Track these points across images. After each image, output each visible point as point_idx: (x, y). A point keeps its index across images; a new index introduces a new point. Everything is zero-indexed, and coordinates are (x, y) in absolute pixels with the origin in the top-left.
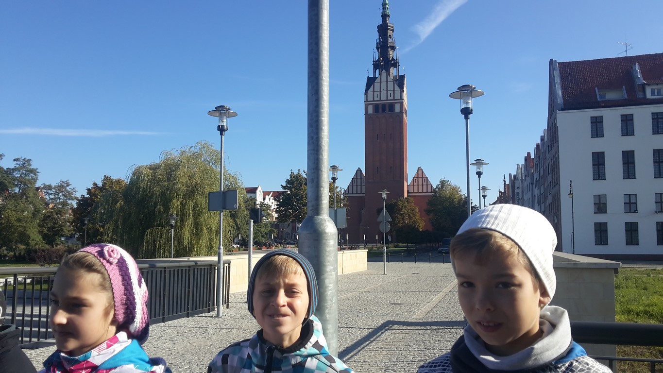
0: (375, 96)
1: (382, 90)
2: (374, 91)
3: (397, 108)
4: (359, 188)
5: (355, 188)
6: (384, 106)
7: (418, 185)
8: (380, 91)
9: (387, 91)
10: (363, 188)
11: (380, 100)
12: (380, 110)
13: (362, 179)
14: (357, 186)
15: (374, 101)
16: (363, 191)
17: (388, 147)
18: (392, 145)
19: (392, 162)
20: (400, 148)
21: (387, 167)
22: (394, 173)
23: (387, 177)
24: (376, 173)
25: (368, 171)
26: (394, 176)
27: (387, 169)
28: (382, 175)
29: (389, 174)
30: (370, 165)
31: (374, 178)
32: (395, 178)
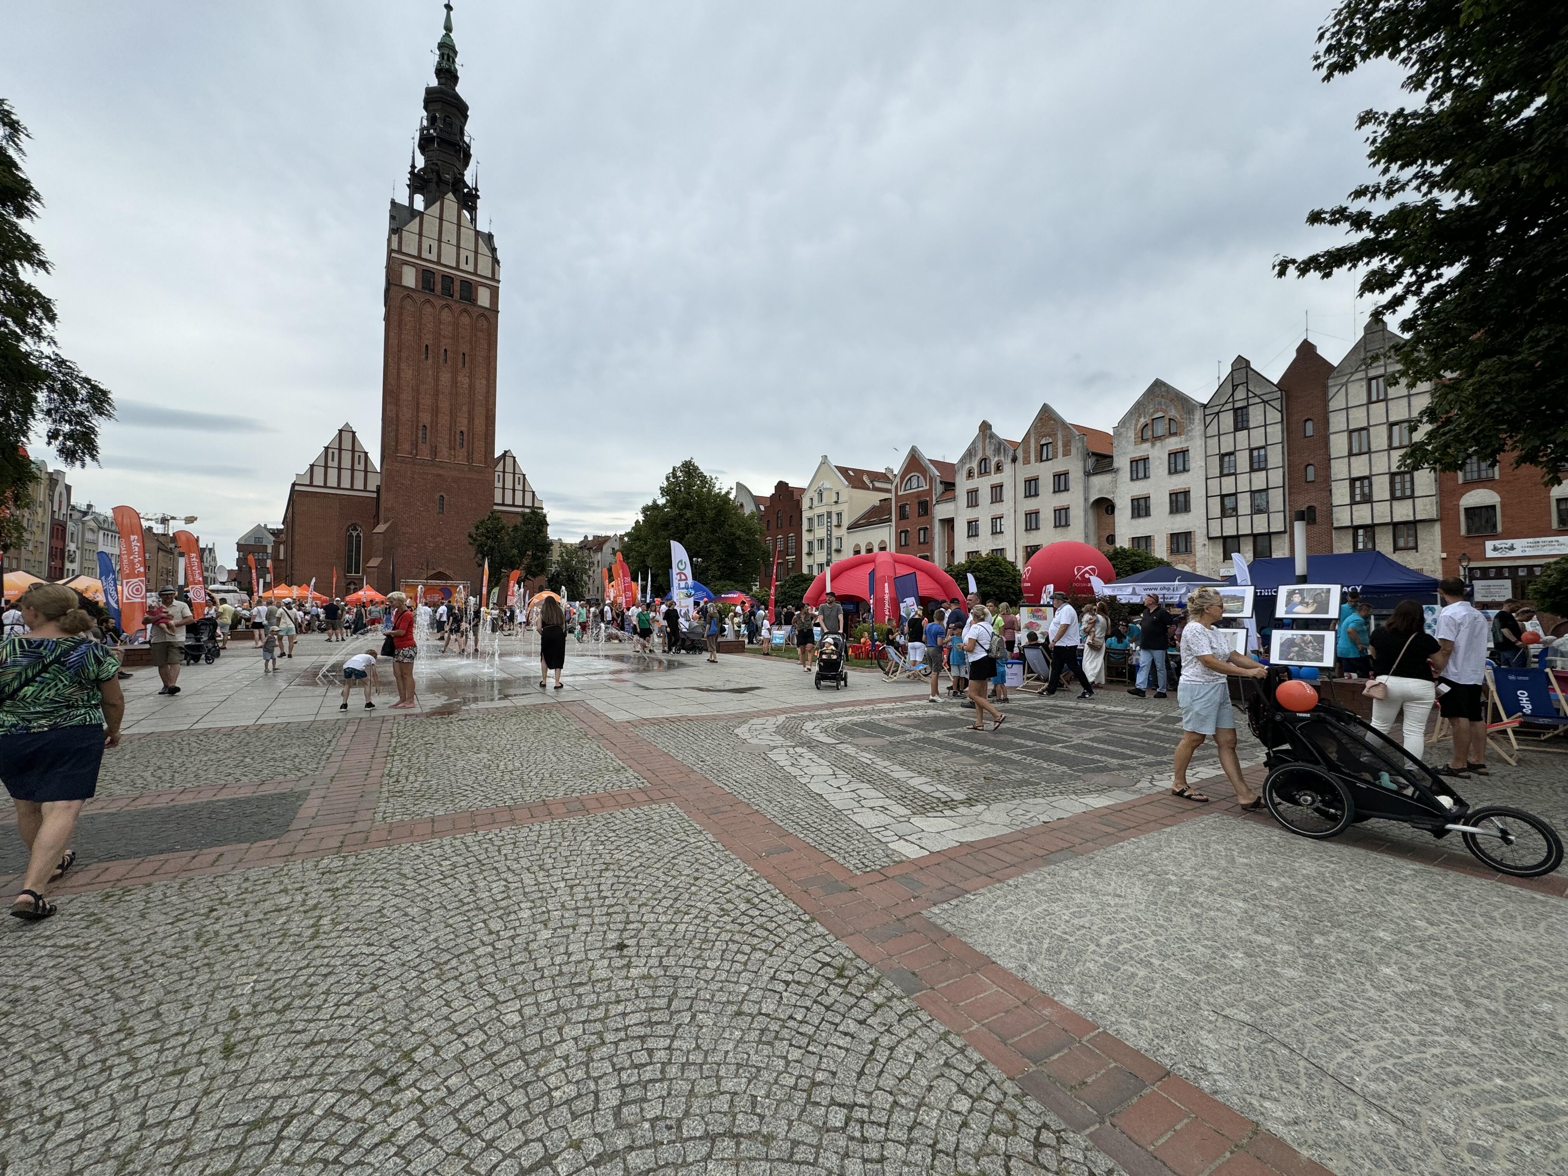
0: (425, 246)
1: (444, 239)
2: (420, 235)
3: (483, 298)
4: (346, 475)
6: (448, 279)
7: (504, 488)
8: (440, 241)
9: (458, 247)
10: (359, 475)
11: (439, 263)
12: (438, 288)
13: (357, 454)
15: (419, 257)
17: (455, 382)
18: (466, 381)
19: (465, 422)
20: (488, 392)
21: (450, 429)
22: (468, 447)
23: (450, 454)
24: (420, 440)
25: (397, 430)
26: (468, 455)
27: (450, 435)
28: (436, 447)
29: (454, 449)
30: (401, 417)
31: (414, 452)
32: (471, 461)
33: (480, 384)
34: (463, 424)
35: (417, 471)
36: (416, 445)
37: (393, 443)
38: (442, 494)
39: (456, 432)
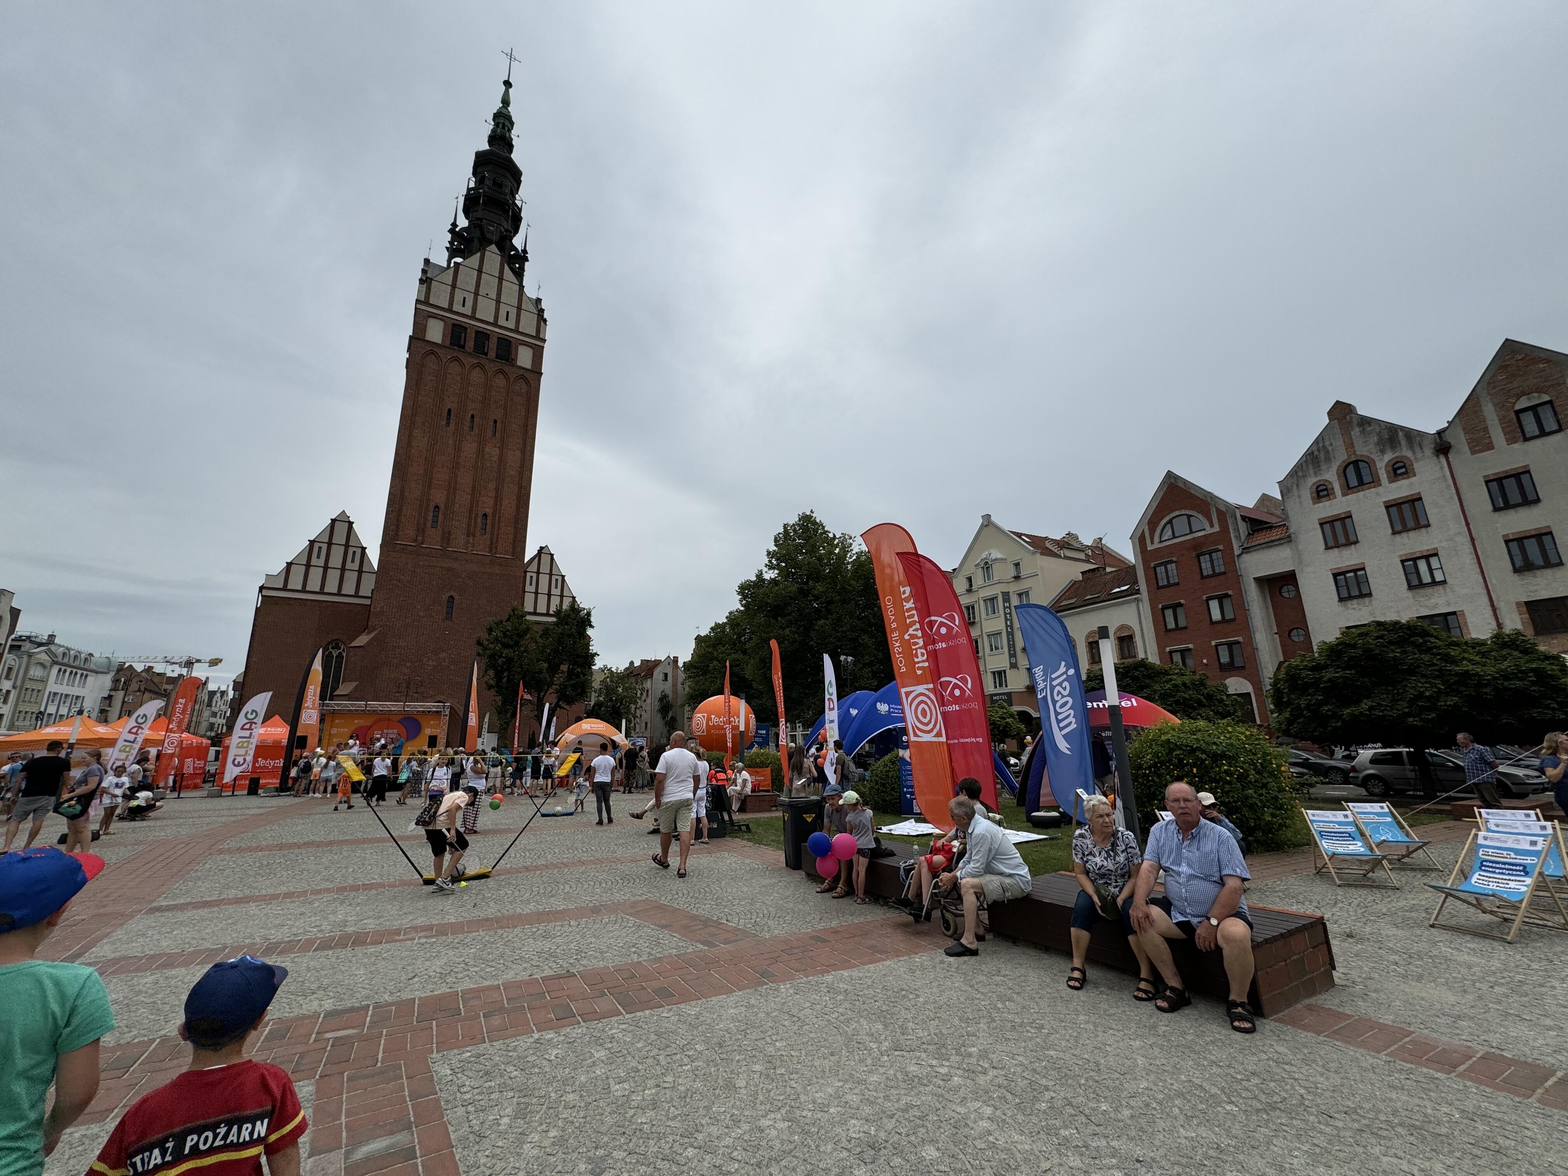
0: (459, 297)
1: (482, 291)
2: (454, 286)
3: (524, 358)
4: (334, 574)
5: (315, 573)
6: (482, 337)
7: (536, 593)
8: (476, 294)
9: (498, 301)
11: (473, 317)
12: (470, 344)
13: (351, 550)
14: (326, 568)
15: (450, 310)
16: (349, 589)
17: (480, 453)
18: (496, 452)
19: (491, 502)
20: (522, 466)
21: (471, 512)
22: (492, 534)
23: (468, 542)
24: (429, 524)
25: (400, 510)
26: (492, 543)
27: (470, 518)
28: (449, 533)
29: (474, 536)
30: (407, 494)
31: (420, 538)
32: (494, 551)
33: (513, 457)
34: (487, 504)
35: (421, 563)
36: (423, 530)
37: (393, 527)
38: (452, 593)
39: (477, 514)
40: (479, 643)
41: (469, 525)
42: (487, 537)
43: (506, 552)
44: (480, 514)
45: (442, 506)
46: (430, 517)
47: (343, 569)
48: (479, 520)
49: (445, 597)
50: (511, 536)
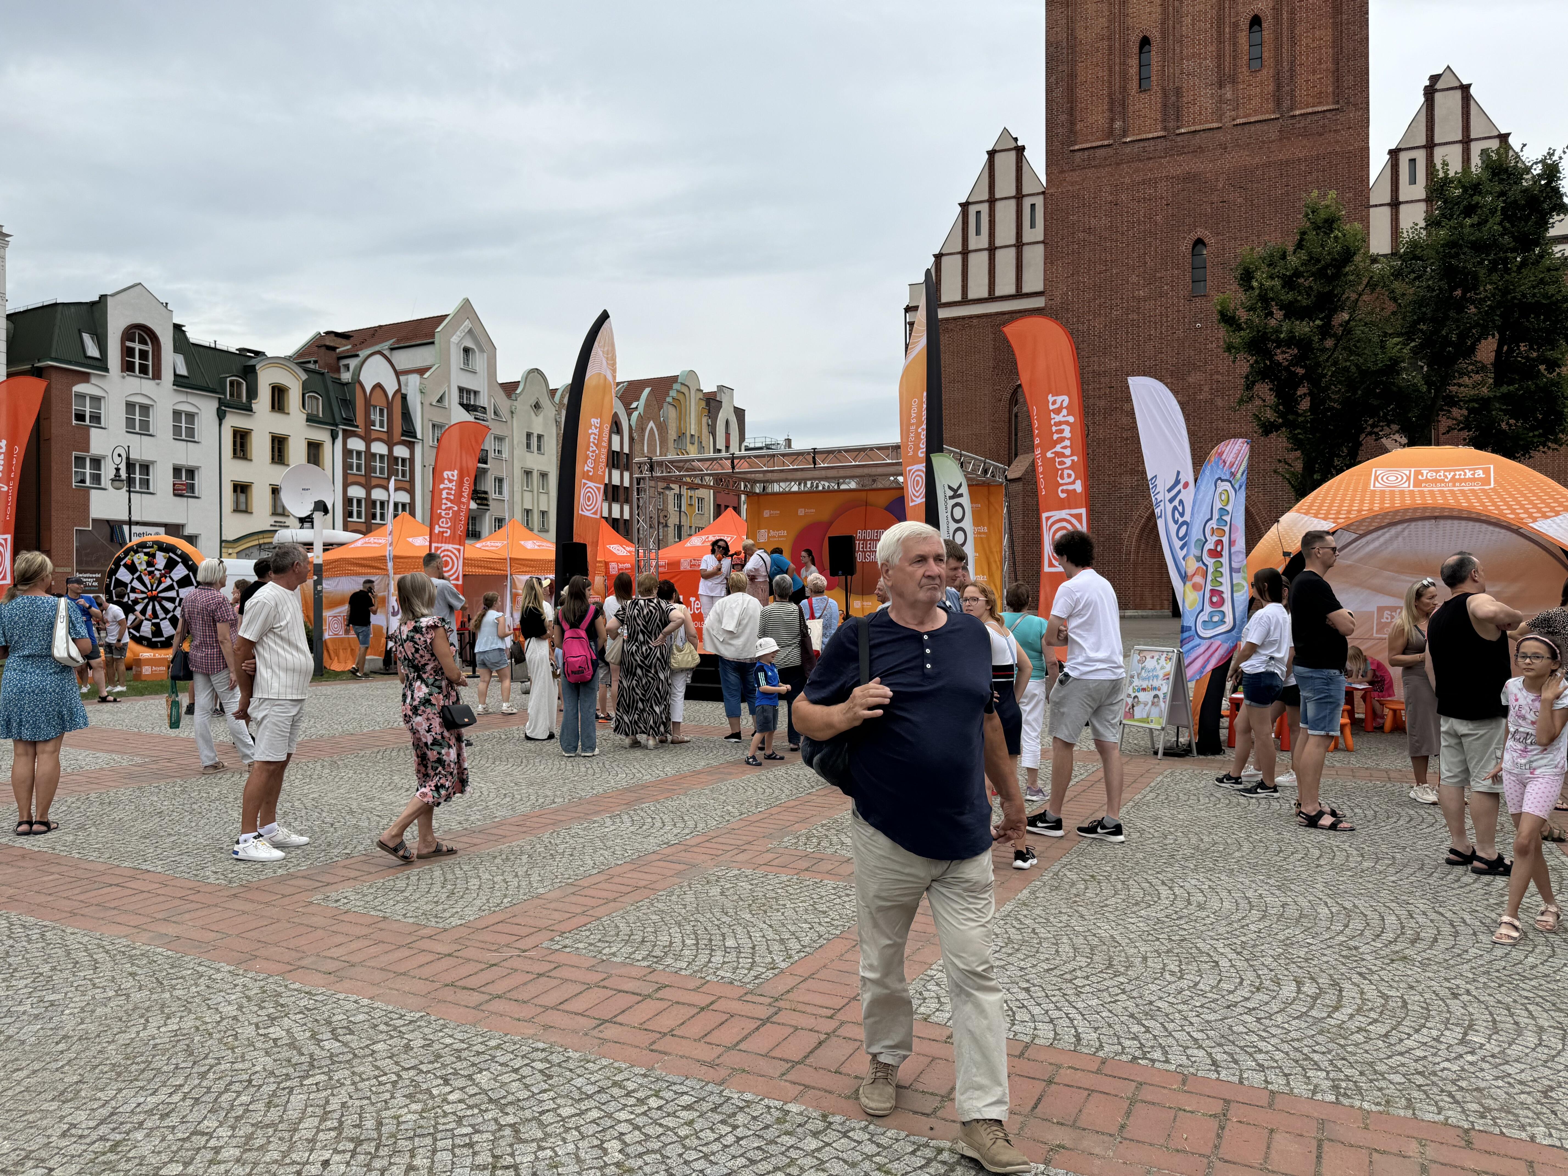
4: (1006, 259)
5: (979, 263)
10: (1035, 257)
13: (1027, 203)
14: (993, 247)
16: (1034, 281)
22: (1278, 62)
23: (1221, 100)
24: (1134, 85)
25: (1072, 76)
26: (1279, 87)
27: (1220, 41)
28: (1178, 92)
29: (1234, 81)
30: (1080, 34)
31: (1118, 124)
32: (1286, 104)
35: (1127, 180)
36: (1123, 105)
37: (1063, 117)
38: (1200, 233)
39: (1236, 25)
40: (1228, 319)
41: (1220, 57)
42: (1266, 73)
43: (1320, 98)
44: (1244, 24)
45: (1155, 35)
46: (1133, 71)
47: (1019, 245)
48: (1243, 38)
49: (1185, 246)
50: (1327, 52)
